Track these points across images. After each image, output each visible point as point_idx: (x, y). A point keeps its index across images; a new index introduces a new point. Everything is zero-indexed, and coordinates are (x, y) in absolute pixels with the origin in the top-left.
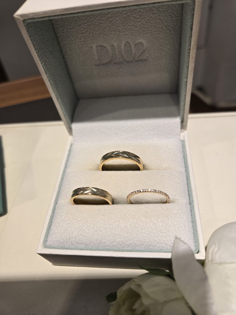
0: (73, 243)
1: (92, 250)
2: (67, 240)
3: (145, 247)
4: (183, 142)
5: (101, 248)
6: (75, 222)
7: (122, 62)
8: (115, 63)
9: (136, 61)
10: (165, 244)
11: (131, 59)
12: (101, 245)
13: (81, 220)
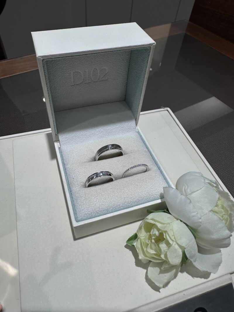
0: (98, 212)
1: (112, 212)
2: (93, 211)
3: (145, 200)
4: (138, 132)
5: (118, 209)
6: (94, 198)
7: (90, 82)
8: (85, 83)
9: (100, 81)
10: (156, 195)
11: (97, 80)
12: (117, 208)
13: (98, 195)
